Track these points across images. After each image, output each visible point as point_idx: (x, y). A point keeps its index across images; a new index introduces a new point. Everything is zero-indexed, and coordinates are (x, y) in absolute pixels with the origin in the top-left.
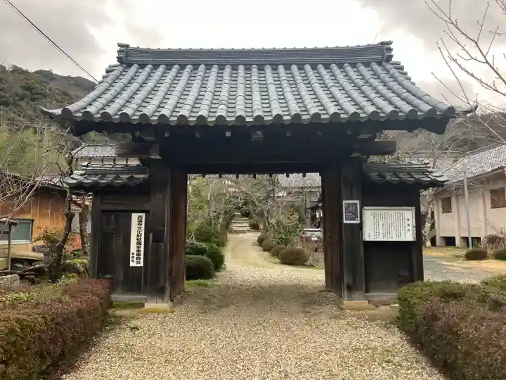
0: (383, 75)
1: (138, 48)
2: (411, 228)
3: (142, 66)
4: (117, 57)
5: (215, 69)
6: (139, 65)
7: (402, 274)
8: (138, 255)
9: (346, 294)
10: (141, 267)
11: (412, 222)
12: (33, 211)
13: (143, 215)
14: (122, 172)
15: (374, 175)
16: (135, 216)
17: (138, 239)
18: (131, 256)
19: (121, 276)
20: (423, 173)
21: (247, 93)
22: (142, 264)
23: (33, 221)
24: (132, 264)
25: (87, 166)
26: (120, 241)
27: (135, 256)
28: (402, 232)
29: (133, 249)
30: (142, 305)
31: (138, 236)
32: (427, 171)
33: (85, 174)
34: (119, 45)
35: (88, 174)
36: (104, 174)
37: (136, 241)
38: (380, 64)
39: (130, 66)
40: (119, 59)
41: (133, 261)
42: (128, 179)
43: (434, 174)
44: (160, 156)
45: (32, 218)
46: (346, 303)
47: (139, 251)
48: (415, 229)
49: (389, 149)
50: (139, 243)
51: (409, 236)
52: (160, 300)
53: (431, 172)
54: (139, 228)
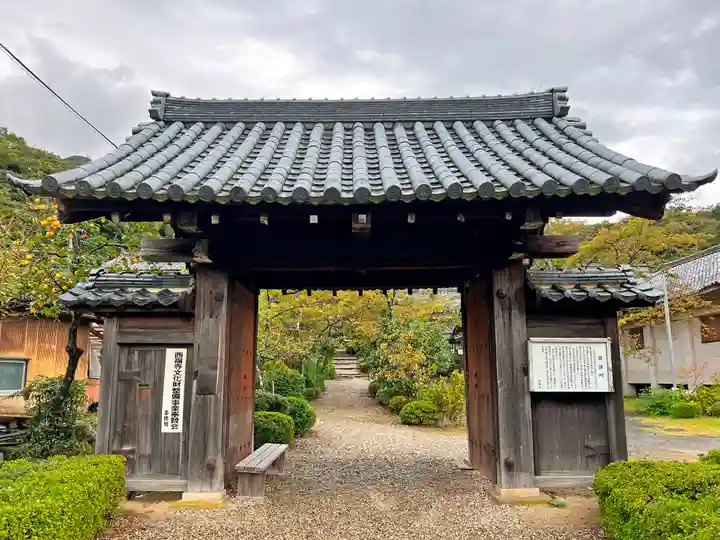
0: (555, 135)
1: (183, 98)
2: (605, 370)
3: (188, 124)
4: (150, 111)
5: (298, 128)
6: (183, 122)
7: (592, 444)
8: (175, 414)
9: (503, 475)
10: (179, 434)
11: (606, 362)
12: (27, 345)
13: (184, 351)
14: (151, 284)
15: (545, 289)
16: (171, 353)
17: (174, 389)
18: (163, 415)
19: (146, 448)
20: (622, 286)
21: (346, 161)
22: (180, 429)
23: (27, 361)
24: (165, 429)
25: (98, 275)
26: (147, 392)
27: (170, 416)
28: (592, 378)
29: (167, 404)
30: (178, 496)
31: (175, 384)
32: (628, 282)
33: (93, 287)
34: (154, 94)
35: (99, 287)
36: (122, 287)
37: (171, 393)
38: (549, 120)
39: (168, 123)
40: (153, 114)
41: (166, 424)
42: (159, 295)
43: (639, 287)
44: (210, 258)
45: (25, 357)
46: (505, 492)
47: (175, 408)
48: (611, 373)
49: (567, 248)
50: (176, 396)
51: (603, 384)
52: (206, 488)
53: (634, 284)
54: (178, 372)
